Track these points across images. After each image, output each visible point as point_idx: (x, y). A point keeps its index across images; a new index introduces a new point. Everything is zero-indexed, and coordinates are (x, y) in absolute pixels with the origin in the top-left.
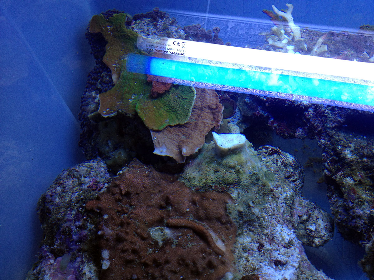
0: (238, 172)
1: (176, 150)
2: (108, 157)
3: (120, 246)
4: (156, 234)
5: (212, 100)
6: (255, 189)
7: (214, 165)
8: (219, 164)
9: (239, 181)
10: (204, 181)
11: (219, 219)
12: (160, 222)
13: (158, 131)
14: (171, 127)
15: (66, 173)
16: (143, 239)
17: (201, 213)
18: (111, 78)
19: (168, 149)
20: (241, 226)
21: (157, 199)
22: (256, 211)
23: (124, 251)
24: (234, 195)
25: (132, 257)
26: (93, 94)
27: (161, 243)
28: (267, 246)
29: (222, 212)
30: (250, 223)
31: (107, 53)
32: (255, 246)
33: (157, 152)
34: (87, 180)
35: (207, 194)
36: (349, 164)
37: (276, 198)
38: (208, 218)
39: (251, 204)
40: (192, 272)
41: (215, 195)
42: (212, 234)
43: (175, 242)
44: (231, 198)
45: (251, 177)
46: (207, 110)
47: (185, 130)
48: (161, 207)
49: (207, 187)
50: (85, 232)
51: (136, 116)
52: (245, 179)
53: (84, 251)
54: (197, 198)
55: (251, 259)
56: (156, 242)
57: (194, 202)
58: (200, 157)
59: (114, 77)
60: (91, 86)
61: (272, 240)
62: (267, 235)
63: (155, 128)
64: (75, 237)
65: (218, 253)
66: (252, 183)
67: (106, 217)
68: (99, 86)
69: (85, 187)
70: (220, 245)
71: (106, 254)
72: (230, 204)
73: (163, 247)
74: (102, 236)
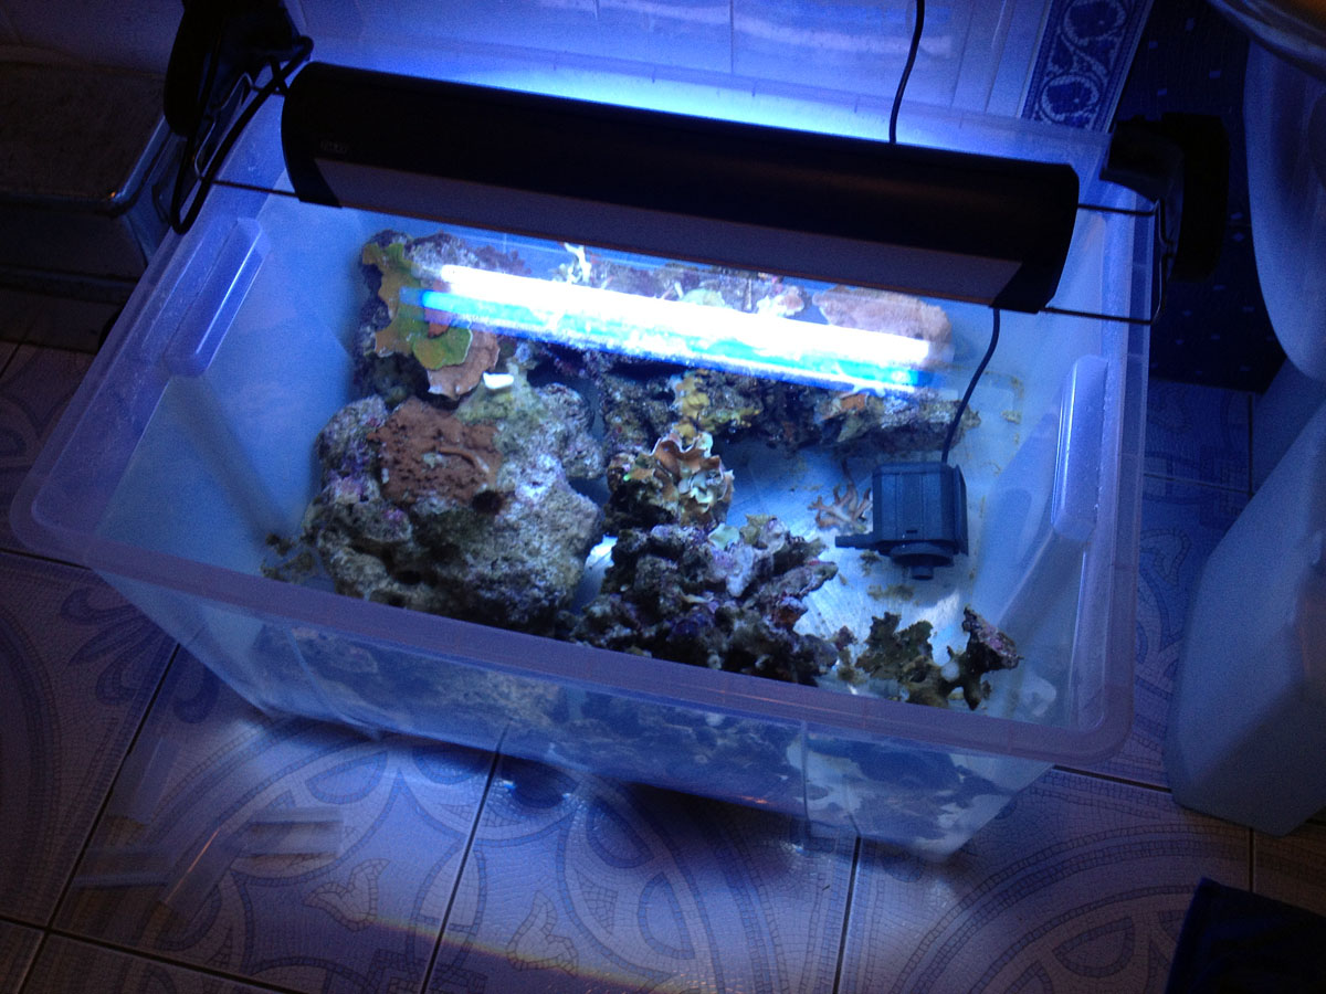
0: (506, 409)
1: (450, 388)
2: (386, 394)
3: (398, 467)
4: (429, 459)
5: (489, 341)
6: (522, 424)
7: (485, 402)
8: (489, 401)
9: (506, 417)
10: (474, 415)
11: (486, 448)
12: (433, 450)
13: (434, 371)
14: (448, 366)
15: (342, 411)
16: (417, 462)
17: (470, 443)
18: (387, 312)
19: (443, 387)
20: (506, 455)
21: (430, 431)
22: (521, 442)
23: (400, 470)
24: (501, 428)
25: (407, 474)
26: (368, 329)
27: (432, 466)
28: (529, 471)
29: (488, 441)
30: (515, 452)
31: (383, 286)
32: (519, 471)
33: (432, 390)
34: (365, 417)
35: (476, 427)
36: (618, 405)
37: (543, 432)
38: (476, 447)
39: (515, 436)
40: (457, 485)
41: (484, 428)
42: (479, 460)
43: (445, 465)
44: (498, 431)
45: (518, 413)
46: (484, 351)
47: (461, 369)
48: (434, 438)
49: (476, 422)
50: (367, 458)
51: (412, 355)
52: (512, 415)
53: (367, 472)
54: (467, 430)
55: (513, 480)
56: (429, 466)
57: (464, 434)
58: (473, 395)
59: (391, 313)
60: (365, 320)
61: (534, 466)
62: (530, 463)
63: (432, 367)
64: (359, 461)
65: (481, 473)
66: (520, 418)
67: (384, 445)
68: (374, 321)
69: (363, 423)
70: (485, 468)
71: (385, 472)
72: (496, 435)
73: (434, 469)
74: (382, 459)
